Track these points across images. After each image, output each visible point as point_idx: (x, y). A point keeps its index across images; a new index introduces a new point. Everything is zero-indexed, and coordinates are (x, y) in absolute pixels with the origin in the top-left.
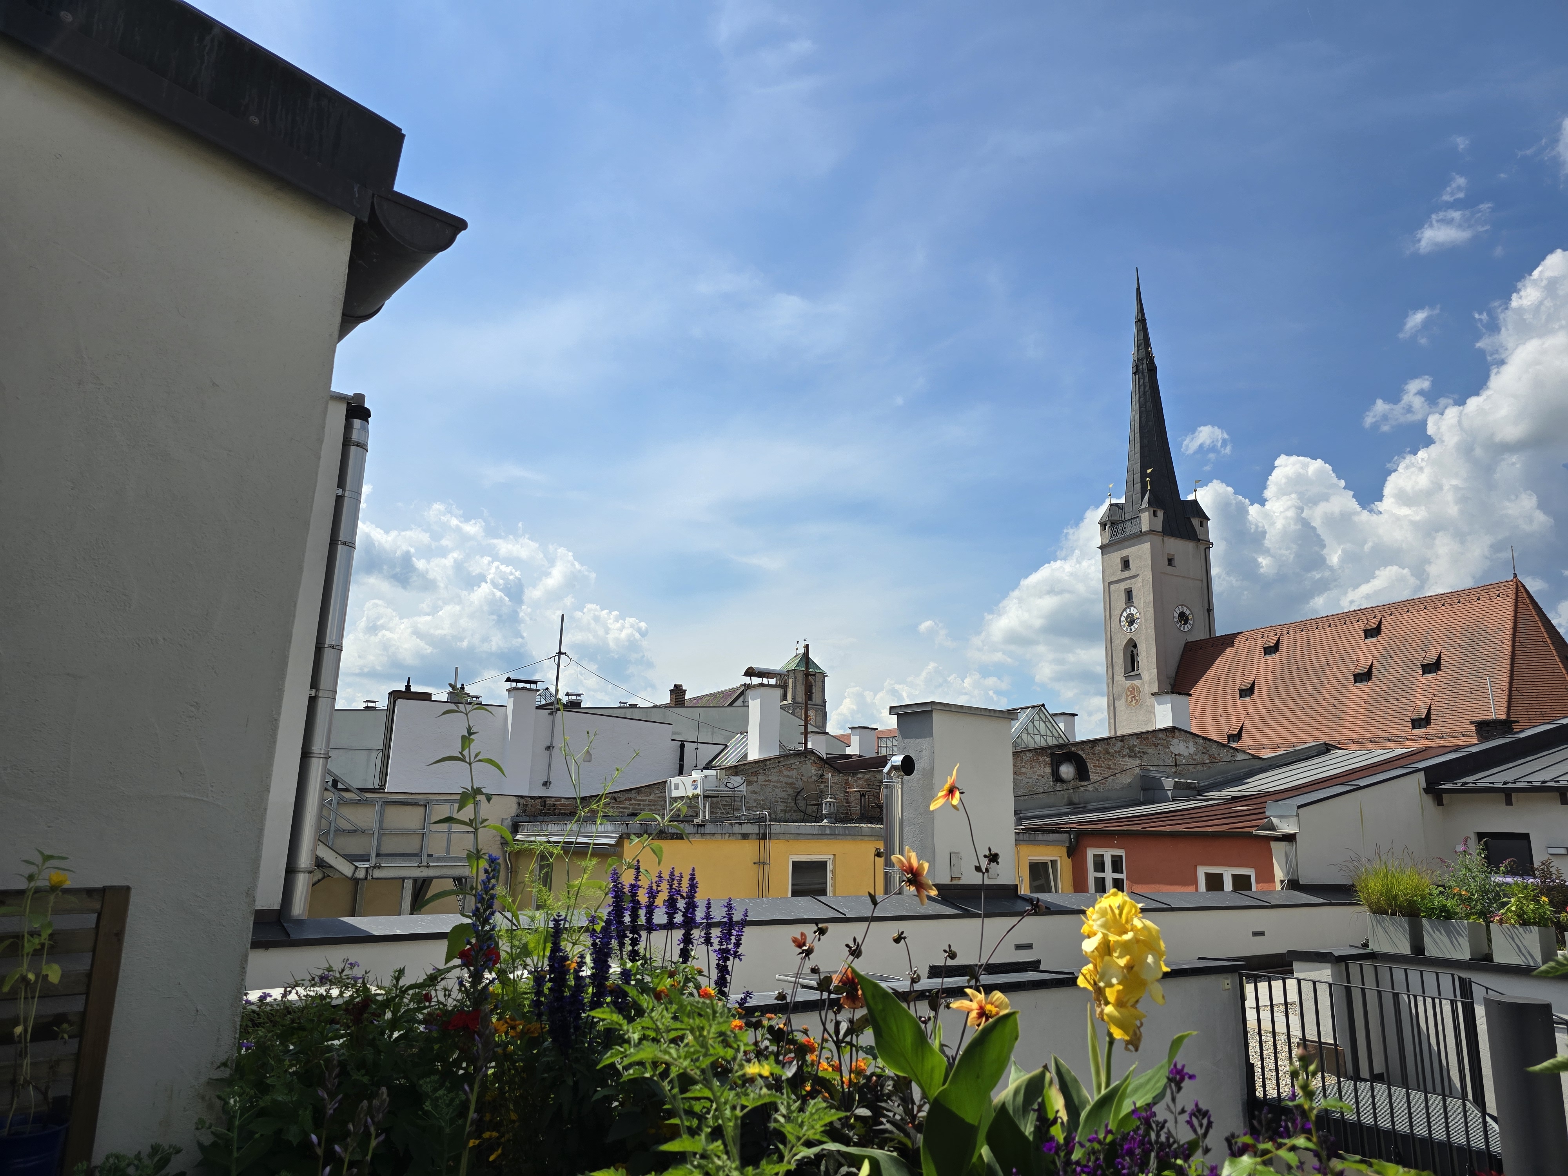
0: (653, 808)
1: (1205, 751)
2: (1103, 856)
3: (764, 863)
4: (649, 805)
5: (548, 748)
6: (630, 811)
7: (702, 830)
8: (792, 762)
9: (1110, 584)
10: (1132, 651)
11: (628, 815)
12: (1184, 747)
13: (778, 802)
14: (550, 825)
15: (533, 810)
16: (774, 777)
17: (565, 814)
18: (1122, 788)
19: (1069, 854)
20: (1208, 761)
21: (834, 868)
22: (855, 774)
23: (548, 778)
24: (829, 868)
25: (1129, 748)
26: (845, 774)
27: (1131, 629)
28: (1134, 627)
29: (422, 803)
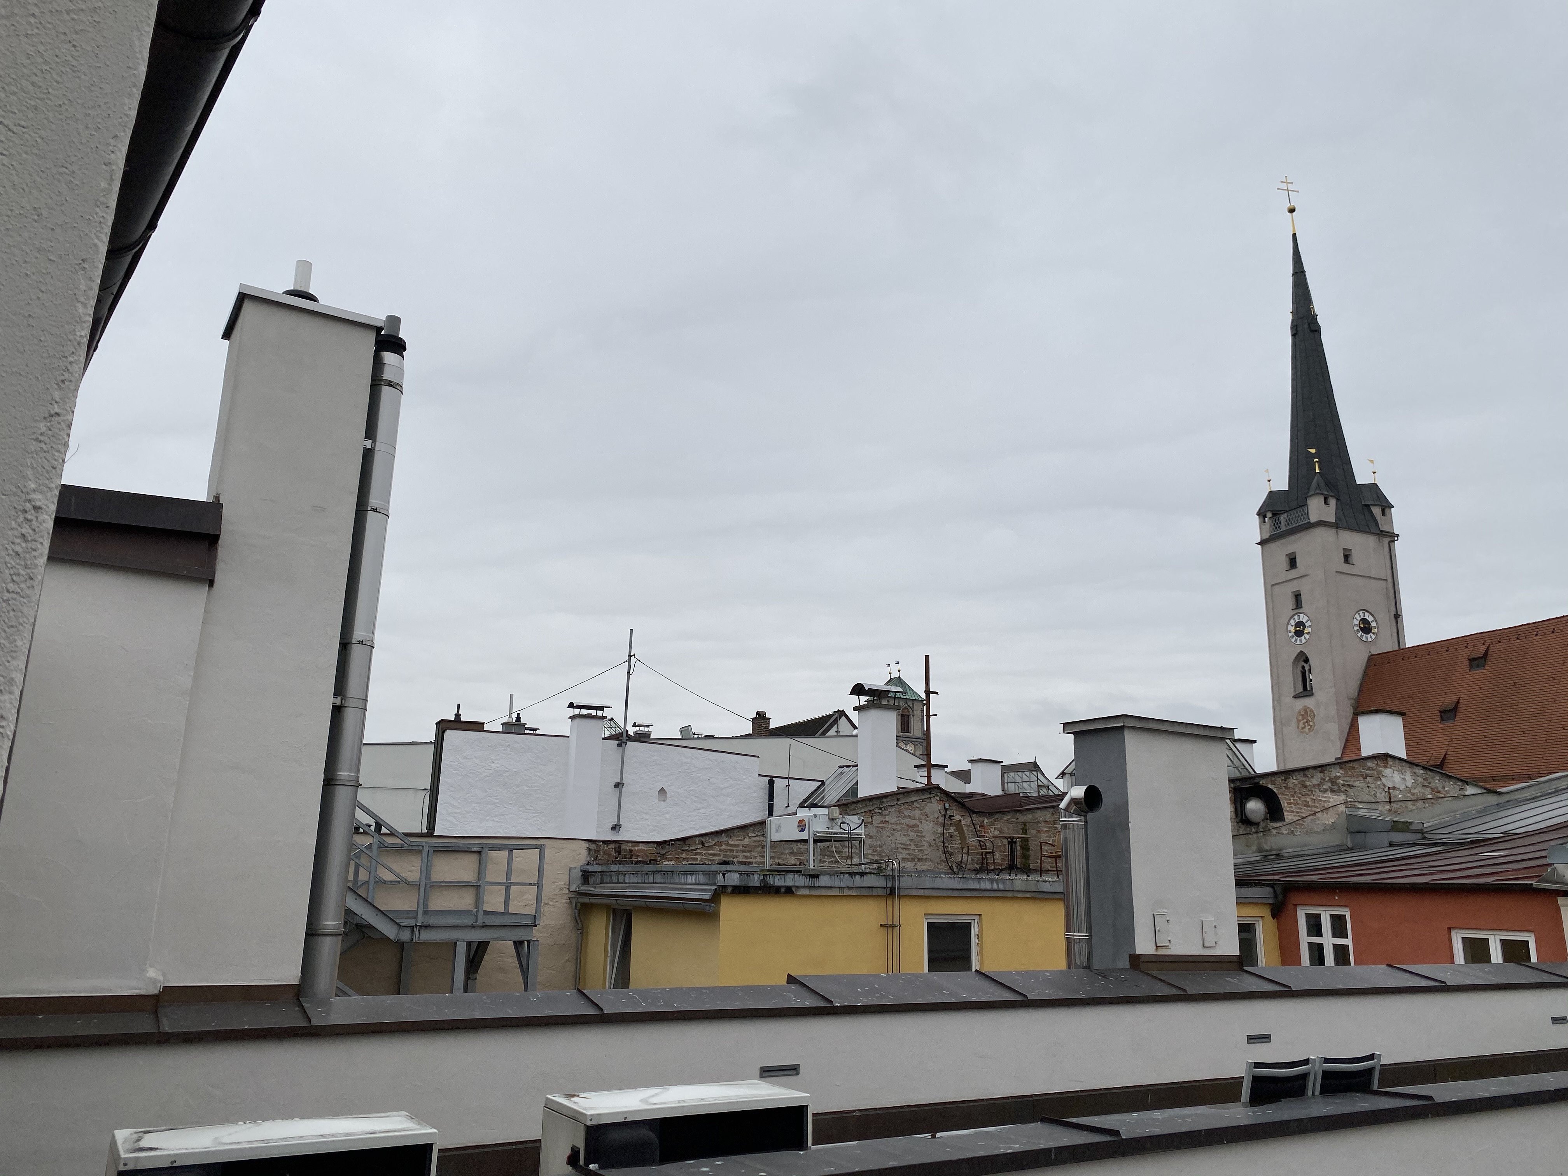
0: (748, 854)
1: (1425, 783)
2: (1318, 916)
3: (893, 926)
4: (743, 851)
5: (617, 785)
6: (721, 858)
7: (816, 883)
8: (914, 799)
9: (1273, 585)
10: (1303, 667)
11: (718, 864)
12: (1400, 779)
13: (898, 848)
14: (627, 876)
15: (607, 857)
16: (892, 818)
17: (644, 862)
18: (1324, 830)
19: (1274, 915)
20: (1430, 796)
21: (981, 931)
22: (991, 814)
23: (619, 820)
24: (974, 931)
25: (1331, 780)
26: (980, 813)
27: (1301, 641)
28: (1305, 638)
29: (475, 849)
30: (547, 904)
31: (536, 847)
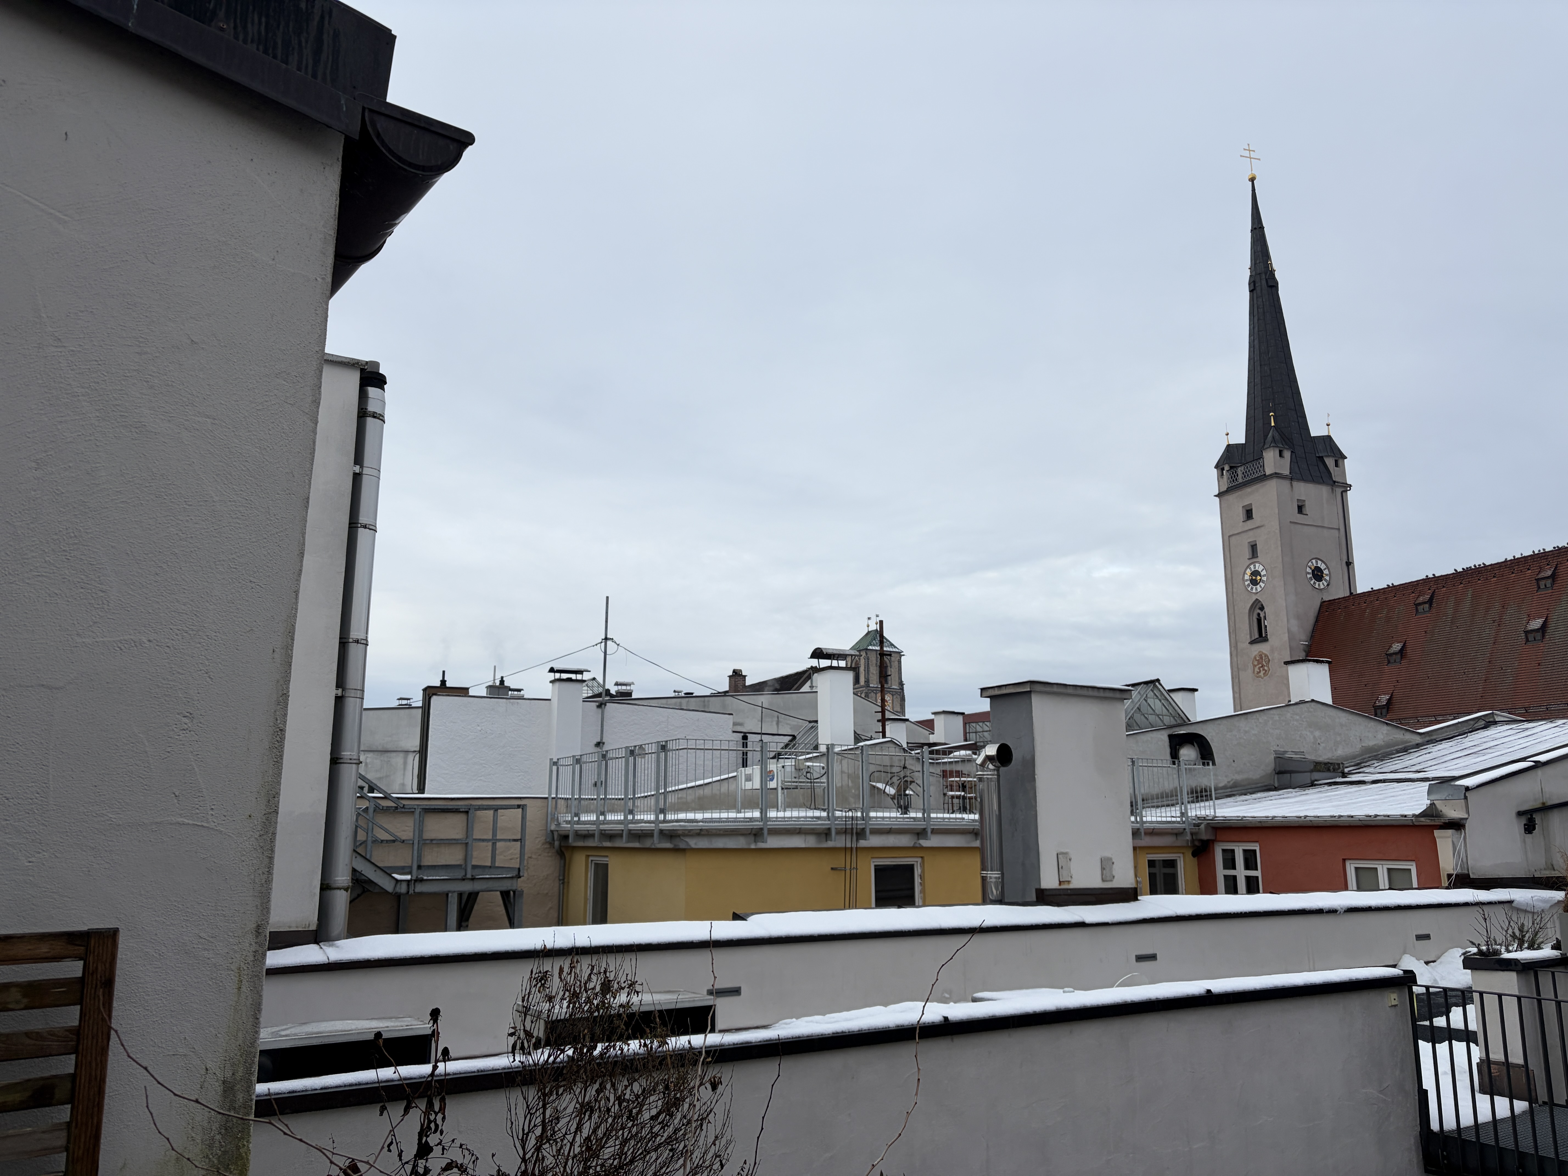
5: (599, 744)
9: (1229, 537)
10: (1259, 614)
19: (1193, 856)
21: (923, 871)
24: (917, 872)
27: (1256, 589)
28: (1260, 586)
29: (463, 810)
30: (530, 858)
31: (519, 806)
